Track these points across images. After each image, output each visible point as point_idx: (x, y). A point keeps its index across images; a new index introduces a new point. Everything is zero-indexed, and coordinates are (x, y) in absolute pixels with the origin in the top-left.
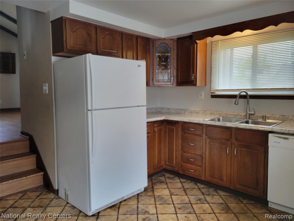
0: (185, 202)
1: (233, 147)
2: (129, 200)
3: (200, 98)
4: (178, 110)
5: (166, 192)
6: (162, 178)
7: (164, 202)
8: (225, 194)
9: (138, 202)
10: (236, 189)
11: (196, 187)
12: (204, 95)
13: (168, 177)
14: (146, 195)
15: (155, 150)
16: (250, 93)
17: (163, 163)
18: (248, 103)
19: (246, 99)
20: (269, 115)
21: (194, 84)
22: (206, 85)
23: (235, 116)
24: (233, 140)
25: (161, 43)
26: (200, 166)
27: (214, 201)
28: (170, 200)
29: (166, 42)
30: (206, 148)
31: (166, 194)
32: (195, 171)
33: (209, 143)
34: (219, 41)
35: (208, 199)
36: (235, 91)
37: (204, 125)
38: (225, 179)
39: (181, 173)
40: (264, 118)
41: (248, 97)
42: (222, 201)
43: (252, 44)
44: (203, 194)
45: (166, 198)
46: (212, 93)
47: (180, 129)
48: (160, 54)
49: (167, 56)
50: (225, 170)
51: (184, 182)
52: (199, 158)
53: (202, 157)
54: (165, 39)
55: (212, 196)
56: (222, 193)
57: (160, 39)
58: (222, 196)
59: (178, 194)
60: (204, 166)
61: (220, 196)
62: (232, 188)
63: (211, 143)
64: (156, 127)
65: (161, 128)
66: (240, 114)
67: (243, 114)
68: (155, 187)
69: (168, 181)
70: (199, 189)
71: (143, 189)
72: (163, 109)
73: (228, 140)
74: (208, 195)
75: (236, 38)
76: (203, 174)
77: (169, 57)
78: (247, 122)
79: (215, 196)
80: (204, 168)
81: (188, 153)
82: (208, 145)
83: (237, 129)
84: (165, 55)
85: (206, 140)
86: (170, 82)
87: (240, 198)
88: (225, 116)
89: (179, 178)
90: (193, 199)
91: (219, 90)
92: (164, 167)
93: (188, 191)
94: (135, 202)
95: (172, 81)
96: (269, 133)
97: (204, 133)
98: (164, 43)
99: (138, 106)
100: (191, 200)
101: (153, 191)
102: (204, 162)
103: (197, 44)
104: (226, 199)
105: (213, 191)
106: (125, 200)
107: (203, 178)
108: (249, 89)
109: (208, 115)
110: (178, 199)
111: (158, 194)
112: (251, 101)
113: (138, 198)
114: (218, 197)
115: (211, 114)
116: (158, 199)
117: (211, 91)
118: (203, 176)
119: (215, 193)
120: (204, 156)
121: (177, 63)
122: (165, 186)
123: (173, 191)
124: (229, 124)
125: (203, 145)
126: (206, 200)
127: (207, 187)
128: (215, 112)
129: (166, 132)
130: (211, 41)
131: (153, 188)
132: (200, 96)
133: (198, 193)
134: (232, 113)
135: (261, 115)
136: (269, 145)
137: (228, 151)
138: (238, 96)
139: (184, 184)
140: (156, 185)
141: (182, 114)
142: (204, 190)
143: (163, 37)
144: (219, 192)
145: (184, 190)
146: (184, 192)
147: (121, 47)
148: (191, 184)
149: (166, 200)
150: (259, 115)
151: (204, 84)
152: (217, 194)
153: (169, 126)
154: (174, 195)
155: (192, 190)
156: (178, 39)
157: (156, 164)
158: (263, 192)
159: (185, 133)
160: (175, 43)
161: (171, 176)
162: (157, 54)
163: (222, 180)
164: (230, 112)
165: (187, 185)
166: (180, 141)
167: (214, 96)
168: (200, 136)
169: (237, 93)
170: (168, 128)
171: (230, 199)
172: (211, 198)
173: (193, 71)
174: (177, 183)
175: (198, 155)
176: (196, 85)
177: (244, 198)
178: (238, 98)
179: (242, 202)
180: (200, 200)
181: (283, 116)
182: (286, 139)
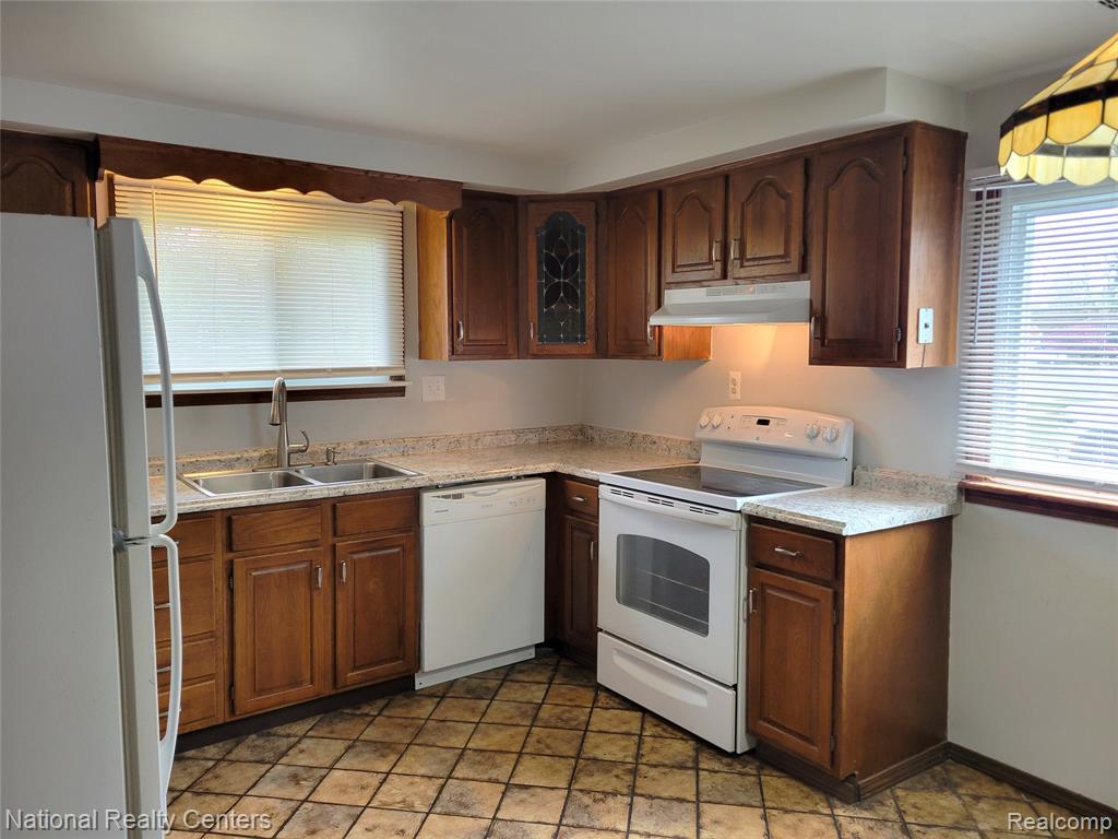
8: (307, 726)
24: (331, 539)
26: (209, 677)
38: (306, 675)
40: (332, 455)
53: (216, 638)
55: (295, 750)
66: (246, 455)
67: (256, 454)
76: (222, 699)
97: (219, 545)
103: (93, 182)
107: (221, 718)
120: (218, 632)
134: (216, 458)
137: (320, 582)
152: (294, 739)
168: (206, 559)
172: (305, 755)
181: (361, 443)
182: (459, 496)
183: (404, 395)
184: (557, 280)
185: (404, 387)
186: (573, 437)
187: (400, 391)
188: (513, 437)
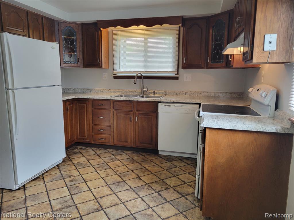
0: (102, 163)
1: (135, 116)
2: (50, 171)
3: (104, 79)
4: (84, 90)
5: (83, 159)
6: (76, 150)
7: (84, 166)
8: (129, 152)
9: (60, 171)
10: (137, 147)
11: (107, 152)
12: (107, 76)
13: (81, 149)
14: (66, 164)
15: (68, 127)
16: (144, 75)
17: (75, 138)
18: (143, 83)
19: (141, 80)
20: (157, 91)
21: (100, 67)
22: (109, 68)
23: (133, 92)
24: (135, 111)
25: (66, 26)
26: (110, 135)
27: (123, 158)
28: (89, 163)
29: (71, 26)
30: (114, 120)
31: (83, 160)
32: (105, 139)
33: (116, 115)
34: (119, 31)
35: (118, 157)
36: (132, 73)
37: (112, 101)
38: (129, 141)
39: (93, 143)
40: (154, 93)
41: (143, 78)
42: (129, 157)
43: (144, 36)
44: (113, 155)
45: (85, 163)
46: (114, 74)
47: (90, 106)
48: (66, 37)
49: (73, 39)
50: (129, 134)
51: (96, 150)
52: (108, 128)
53: (111, 127)
54: (70, 23)
55: (120, 155)
56: (127, 152)
57: (65, 22)
58: (128, 154)
59: (94, 158)
60: (112, 134)
61: (126, 154)
62: (134, 146)
63: (118, 115)
64: (68, 105)
65: (72, 106)
66: (137, 91)
67: (139, 91)
68: (71, 158)
69: (81, 151)
70: (110, 152)
71: (62, 161)
72: (68, 89)
73: (131, 111)
74: (118, 155)
75: (132, 30)
76: (112, 140)
77: (75, 40)
78: (143, 97)
79: (123, 155)
80: (112, 136)
81: (98, 125)
82: (115, 117)
83: (138, 101)
84: (71, 38)
85: (114, 113)
86: (77, 64)
87: (140, 153)
88: (125, 93)
89: (90, 148)
90: (106, 160)
91: (120, 72)
92: (76, 140)
93: (101, 156)
94: (58, 171)
95: (79, 63)
96: (159, 103)
97: (112, 108)
98: (70, 26)
99: (54, 86)
100: (105, 160)
101: (71, 161)
102: (112, 130)
103: (101, 31)
104: (131, 155)
105: (120, 152)
106: (47, 172)
107: (112, 144)
108: (143, 72)
109: (112, 93)
110: (95, 162)
111: (76, 162)
112: (145, 80)
113: (59, 168)
114: (125, 155)
115: (114, 92)
116: (78, 165)
117: (114, 73)
118: (112, 142)
119: (122, 153)
120: (112, 126)
121: (83, 46)
122: (81, 155)
123: (88, 157)
124: (131, 99)
125: (111, 117)
126: (117, 159)
127: (116, 150)
128: (118, 91)
129: (76, 109)
130: (112, 29)
131: (69, 158)
132: (104, 77)
133: (110, 155)
134: (131, 91)
135: (151, 91)
136: (159, 111)
137: (131, 120)
138: (136, 77)
139: (96, 151)
140: (72, 156)
141: (88, 93)
142: (113, 153)
143: (68, 21)
144: (125, 151)
145: (98, 155)
146: (98, 156)
147: (27, 26)
148: (102, 150)
149: (85, 165)
150: (150, 91)
151: (107, 66)
152: (123, 153)
153: (80, 104)
154: (90, 160)
155: (104, 154)
156: (82, 24)
157: (69, 138)
158: (156, 145)
159: (95, 109)
160: (80, 28)
161: (83, 147)
162: (63, 37)
163: (127, 142)
164: (129, 90)
165: (99, 151)
166: (91, 116)
167: (116, 77)
168: (109, 110)
169: (135, 75)
170: (79, 105)
171: (133, 154)
172: (120, 157)
173: (98, 55)
174: (90, 152)
175: (107, 126)
176: (101, 67)
177: (143, 152)
178: (136, 78)
179: (142, 155)
180: (112, 159)
181: (165, 91)
182: (169, 106)
183: (178, 79)
184: (217, 42)
185: (178, 77)
186: (239, 97)
187: (177, 78)
188: (214, 94)
